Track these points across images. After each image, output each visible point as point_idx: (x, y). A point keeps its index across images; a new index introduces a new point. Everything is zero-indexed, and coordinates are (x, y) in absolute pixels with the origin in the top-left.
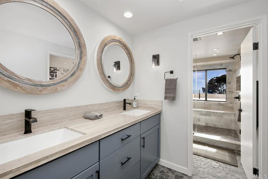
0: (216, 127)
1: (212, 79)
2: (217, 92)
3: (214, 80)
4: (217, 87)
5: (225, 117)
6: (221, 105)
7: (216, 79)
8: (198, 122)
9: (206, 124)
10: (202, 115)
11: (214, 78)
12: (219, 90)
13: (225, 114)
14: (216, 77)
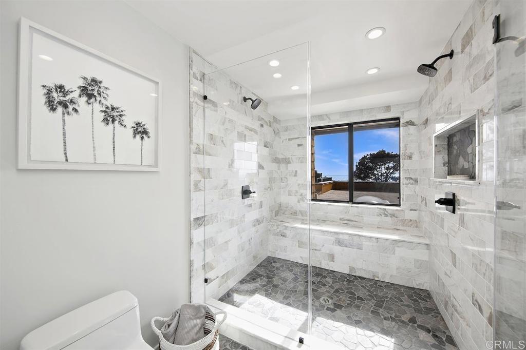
0: (376, 279)
1: (365, 158)
2: (372, 178)
3: (367, 159)
4: (372, 169)
5: (400, 251)
6: (386, 216)
7: (370, 158)
8: (331, 264)
9: (351, 269)
10: (340, 243)
11: (368, 155)
12: (375, 175)
13: (400, 244)
14: (371, 155)
